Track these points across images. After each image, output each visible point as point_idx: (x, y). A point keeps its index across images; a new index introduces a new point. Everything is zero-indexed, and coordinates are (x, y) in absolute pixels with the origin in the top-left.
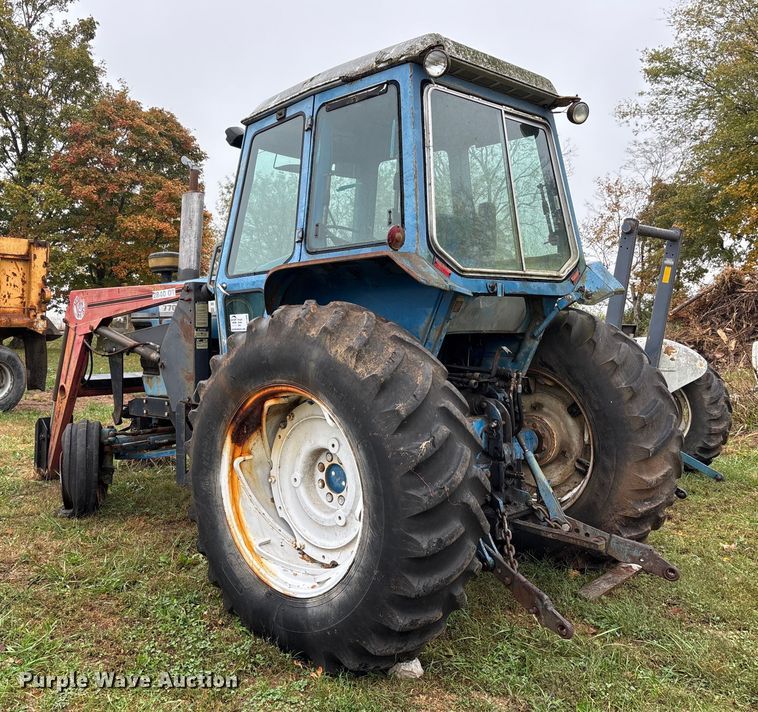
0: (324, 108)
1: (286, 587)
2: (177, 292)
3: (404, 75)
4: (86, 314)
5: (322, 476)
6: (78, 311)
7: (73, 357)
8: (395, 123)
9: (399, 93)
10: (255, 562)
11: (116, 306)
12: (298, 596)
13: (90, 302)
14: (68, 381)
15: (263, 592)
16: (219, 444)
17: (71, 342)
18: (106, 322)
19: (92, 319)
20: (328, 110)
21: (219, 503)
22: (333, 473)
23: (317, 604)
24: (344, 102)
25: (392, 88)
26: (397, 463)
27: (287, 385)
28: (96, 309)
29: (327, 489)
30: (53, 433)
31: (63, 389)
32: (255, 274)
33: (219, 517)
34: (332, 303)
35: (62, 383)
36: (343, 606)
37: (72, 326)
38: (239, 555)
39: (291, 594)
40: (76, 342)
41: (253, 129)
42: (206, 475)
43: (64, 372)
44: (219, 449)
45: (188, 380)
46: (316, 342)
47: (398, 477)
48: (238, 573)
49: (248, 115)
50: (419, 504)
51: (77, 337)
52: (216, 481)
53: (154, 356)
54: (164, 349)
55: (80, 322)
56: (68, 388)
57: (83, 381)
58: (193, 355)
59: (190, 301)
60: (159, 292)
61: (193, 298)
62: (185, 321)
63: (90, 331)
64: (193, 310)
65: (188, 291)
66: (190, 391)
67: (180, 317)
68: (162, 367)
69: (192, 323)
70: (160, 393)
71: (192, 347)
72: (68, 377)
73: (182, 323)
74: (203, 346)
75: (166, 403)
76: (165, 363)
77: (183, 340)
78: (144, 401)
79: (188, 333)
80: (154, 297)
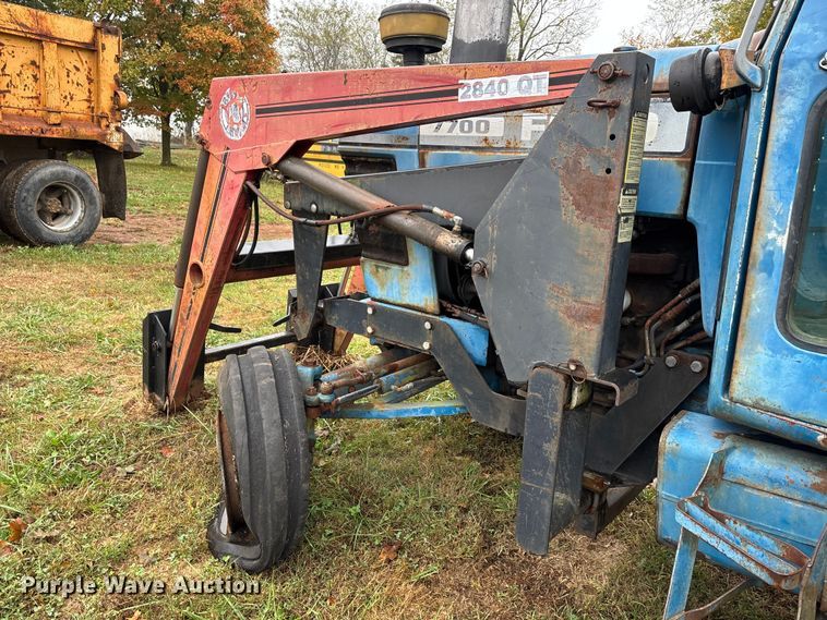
2: (552, 82)
4: (252, 129)
6: (232, 123)
7: (219, 213)
11: (336, 115)
13: (262, 101)
14: (208, 258)
17: (215, 182)
18: (299, 149)
19: (266, 139)
28: (277, 120)
30: (177, 341)
31: (197, 270)
35: (194, 259)
37: (216, 151)
40: (226, 184)
43: (199, 238)
45: (582, 318)
51: (230, 176)
53: (449, 241)
54: (488, 229)
55: (236, 144)
56: (208, 269)
57: (238, 258)
58: (604, 258)
59: (613, 107)
60: (485, 82)
61: (626, 103)
62: (585, 162)
63: (262, 166)
64: (620, 135)
65: (612, 79)
66: (584, 345)
67: (565, 152)
68: (482, 273)
69: (616, 173)
70: (406, 301)
71: (603, 236)
72: (208, 250)
73: (572, 169)
74: (626, 234)
75: (427, 325)
76: (492, 263)
77: (569, 214)
78: (370, 311)
79: (590, 199)
80: (467, 95)
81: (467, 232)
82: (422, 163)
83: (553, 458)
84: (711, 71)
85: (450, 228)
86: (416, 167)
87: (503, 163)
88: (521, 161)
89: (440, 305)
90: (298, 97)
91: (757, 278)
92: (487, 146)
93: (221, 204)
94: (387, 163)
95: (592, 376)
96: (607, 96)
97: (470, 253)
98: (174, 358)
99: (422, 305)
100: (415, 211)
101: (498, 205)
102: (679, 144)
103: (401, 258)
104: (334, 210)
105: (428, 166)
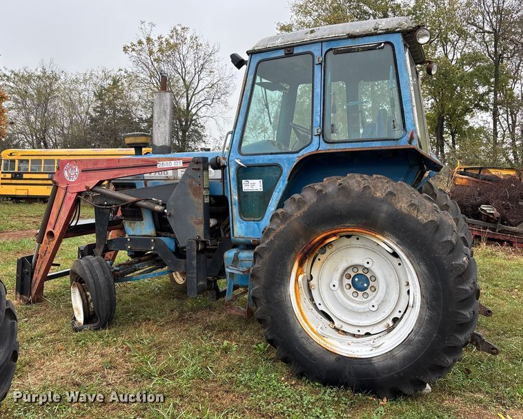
0: (331, 52)
1: (350, 353)
2: (183, 163)
3: (398, 40)
4: (80, 177)
5: (350, 281)
6: (70, 175)
7: (63, 209)
8: (392, 67)
9: (394, 50)
10: (321, 340)
12: (362, 357)
13: (84, 167)
14: (57, 228)
15: (333, 358)
16: (289, 267)
17: (61, 198)
18: (100, 184)
19: (87, 181)
20: (335, 53)
21: (289, 305)
22: (357, 279)
23: (381, 360)
24: (349, 50)
25: (389, 47)
26: (451, 271)
27: (355, 227)
28: (91, 174)
29: (353, 289)
30: (38, 267)
31: (51, 234)
32: (271, 154)
33: (290, 315)
34: (374, 176)
35: (49, 229)
36: (406, 359)
37: (62, 186)
38: (309, 337)
39: (356, 356)
40: (67, 198)
41: (257, 58)
42: (278, 288)
43: (52, 220)
44: (289, 270)
45: (198, 224)
46: (382, 201)
47: (452, 279)
48: (310, 349)
49: (250, 48)
50: (466, 293)
51: (69, 195)
52: (286, 291)
53: (158, 208)
54: (170, 203)
55: (72, 183)
56: (57, 233)
57: (70, 227)
58: (202, 207)
59: (199, 169)
60: (165, 162)
61: (202, 168)
62: (194, 183)
63: (85, 190)
64: (201, 176)
65: (197, 163)
66: (199, 231)
67: (188, 181)
68: (170, 216)
69: (202, 185)
70: (143, 234)
71: (201, 201)
72: (57, 224)
73: (191, 185)
74: (207, 201)
75: (152, 240)
76: (173, 213)
77: (192, 197)
78: (129, 240)
79: (196, 192)
80: (160, 166)
81: (164, 205)
82: (146, 185)
83: (195, 265)
84: (218, 161)
85: (158, 204)
86: (144, 186)
87: (173, 184)
88: (177, 183)
89: (156, 233)
90: (99, 166)
91: (234, 206)
92: (168, 179)
93: (64, 206)
94: (132, 186)
95: (203, 239)
96: (196, 167)
97: (166, 211)
98: (35, 275)
99: (150, 234)
100: (146, 200)
101: (172, 196)
102: (220, 177)
103: (140, 218)
104: (114, 203)
105: (148, 186)
